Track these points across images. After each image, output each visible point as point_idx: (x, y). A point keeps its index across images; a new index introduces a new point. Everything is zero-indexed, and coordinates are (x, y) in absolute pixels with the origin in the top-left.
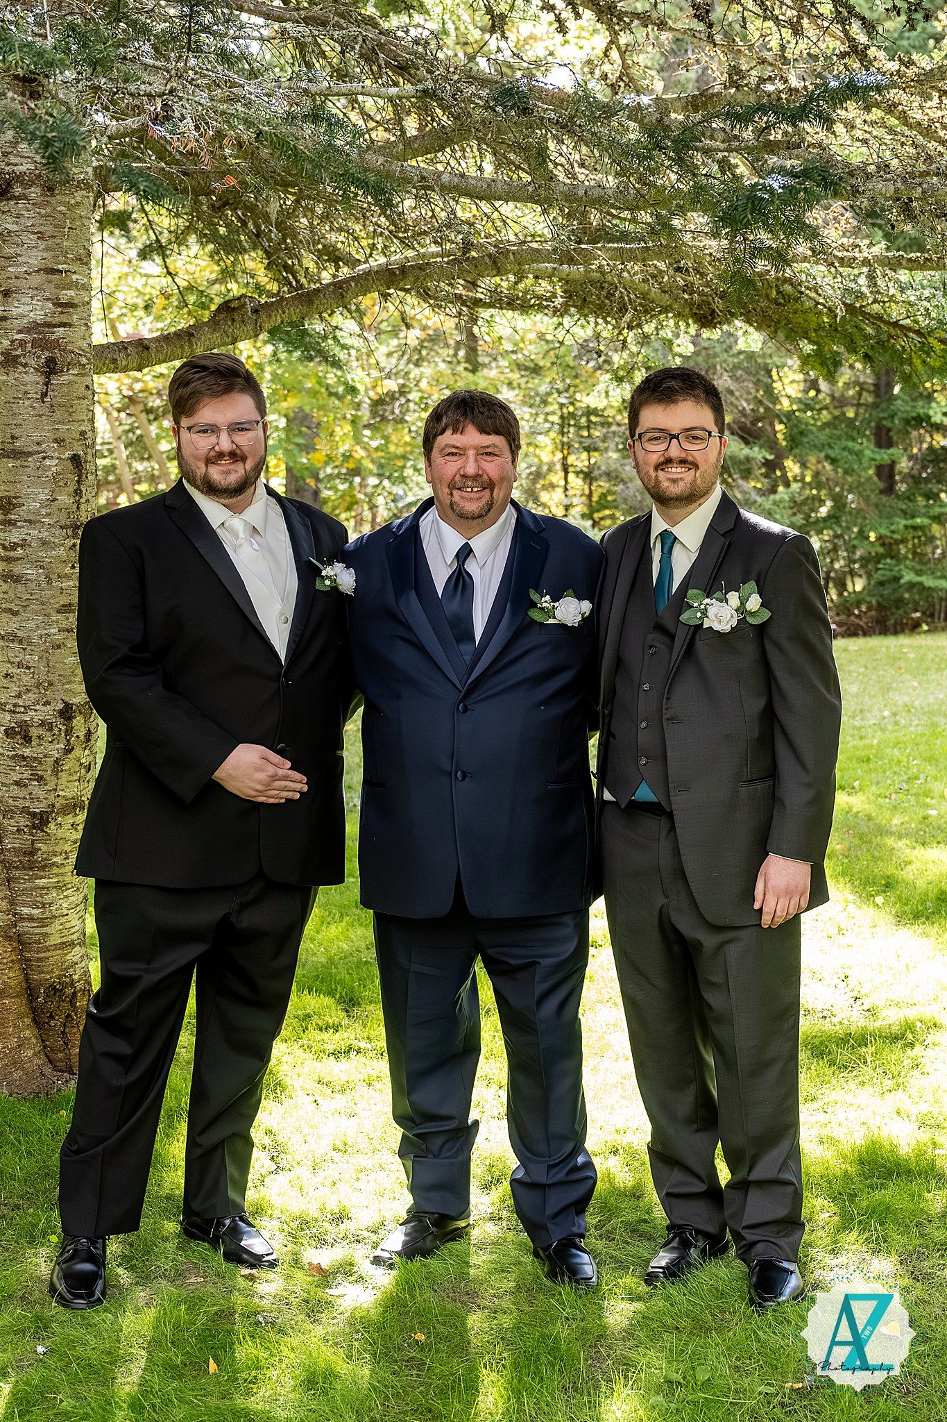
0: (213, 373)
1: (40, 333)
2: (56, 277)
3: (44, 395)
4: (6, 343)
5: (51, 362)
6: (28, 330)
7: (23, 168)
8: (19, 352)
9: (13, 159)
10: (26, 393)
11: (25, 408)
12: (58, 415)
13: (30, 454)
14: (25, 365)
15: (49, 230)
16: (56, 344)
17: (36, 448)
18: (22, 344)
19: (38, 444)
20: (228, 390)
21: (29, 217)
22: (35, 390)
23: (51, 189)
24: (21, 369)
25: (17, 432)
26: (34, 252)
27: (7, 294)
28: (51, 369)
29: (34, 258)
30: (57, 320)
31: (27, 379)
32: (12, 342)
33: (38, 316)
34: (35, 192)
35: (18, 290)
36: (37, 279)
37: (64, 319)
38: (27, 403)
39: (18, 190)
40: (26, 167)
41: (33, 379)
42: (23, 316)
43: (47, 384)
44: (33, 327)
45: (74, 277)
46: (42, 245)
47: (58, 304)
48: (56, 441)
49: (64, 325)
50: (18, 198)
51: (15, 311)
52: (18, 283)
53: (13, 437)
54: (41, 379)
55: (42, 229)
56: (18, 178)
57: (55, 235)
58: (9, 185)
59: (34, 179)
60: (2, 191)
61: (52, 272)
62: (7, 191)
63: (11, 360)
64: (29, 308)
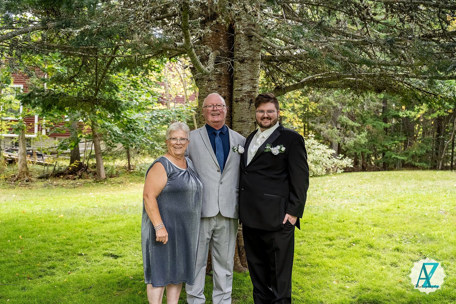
0: (265, 97)
1: (249, 94)
3: (249, 108)
4: (241, 96)
5: (251, 100)
6: (246, 93)
7: (247, 56)
8: (244, 98)
9: (245, 54)
10: (245, 107)
11: (245, 111)
12: (252, 112)
13: (246, 121)
14: (246, 101)
16: (252, 96)
17: (247, 120)
18: (245, 96)
19: (248, 119)
21: (248, 67)
22: (247, 107)
23: (253, 61)
24: (244, 102)
27: (242, 85)
28: (251, 102)
29: (248, 77)
30: (253, 91)
31: (246, 104)
32: (243, 95)
33: (249, 90)
34: (249, 62)
35: (245, 84)
36: (249, 81)
37: (254, 90)
38: (246, 110)
39: (246, 61)
41: (247, 104)
42: (246, 90)
43: (250, 105)
44: (248, 92)
45: (257, 81)
46: (250, 74)
47: (253, 87)
48: (251, 118)
49: (254, 92)
50: (245, 63)
51: (244, 89)
52: (245, 82)
53: (242, 117)
54: (249, 104)
55: (251, 70)
56: (246, 58)
57: (253, 71)
58: (244, 60)
59: (250, 59)
60: (242, 61)
61: (252, 80)
62: (243, 61)
63: (242, 100)
64: (247, 88)
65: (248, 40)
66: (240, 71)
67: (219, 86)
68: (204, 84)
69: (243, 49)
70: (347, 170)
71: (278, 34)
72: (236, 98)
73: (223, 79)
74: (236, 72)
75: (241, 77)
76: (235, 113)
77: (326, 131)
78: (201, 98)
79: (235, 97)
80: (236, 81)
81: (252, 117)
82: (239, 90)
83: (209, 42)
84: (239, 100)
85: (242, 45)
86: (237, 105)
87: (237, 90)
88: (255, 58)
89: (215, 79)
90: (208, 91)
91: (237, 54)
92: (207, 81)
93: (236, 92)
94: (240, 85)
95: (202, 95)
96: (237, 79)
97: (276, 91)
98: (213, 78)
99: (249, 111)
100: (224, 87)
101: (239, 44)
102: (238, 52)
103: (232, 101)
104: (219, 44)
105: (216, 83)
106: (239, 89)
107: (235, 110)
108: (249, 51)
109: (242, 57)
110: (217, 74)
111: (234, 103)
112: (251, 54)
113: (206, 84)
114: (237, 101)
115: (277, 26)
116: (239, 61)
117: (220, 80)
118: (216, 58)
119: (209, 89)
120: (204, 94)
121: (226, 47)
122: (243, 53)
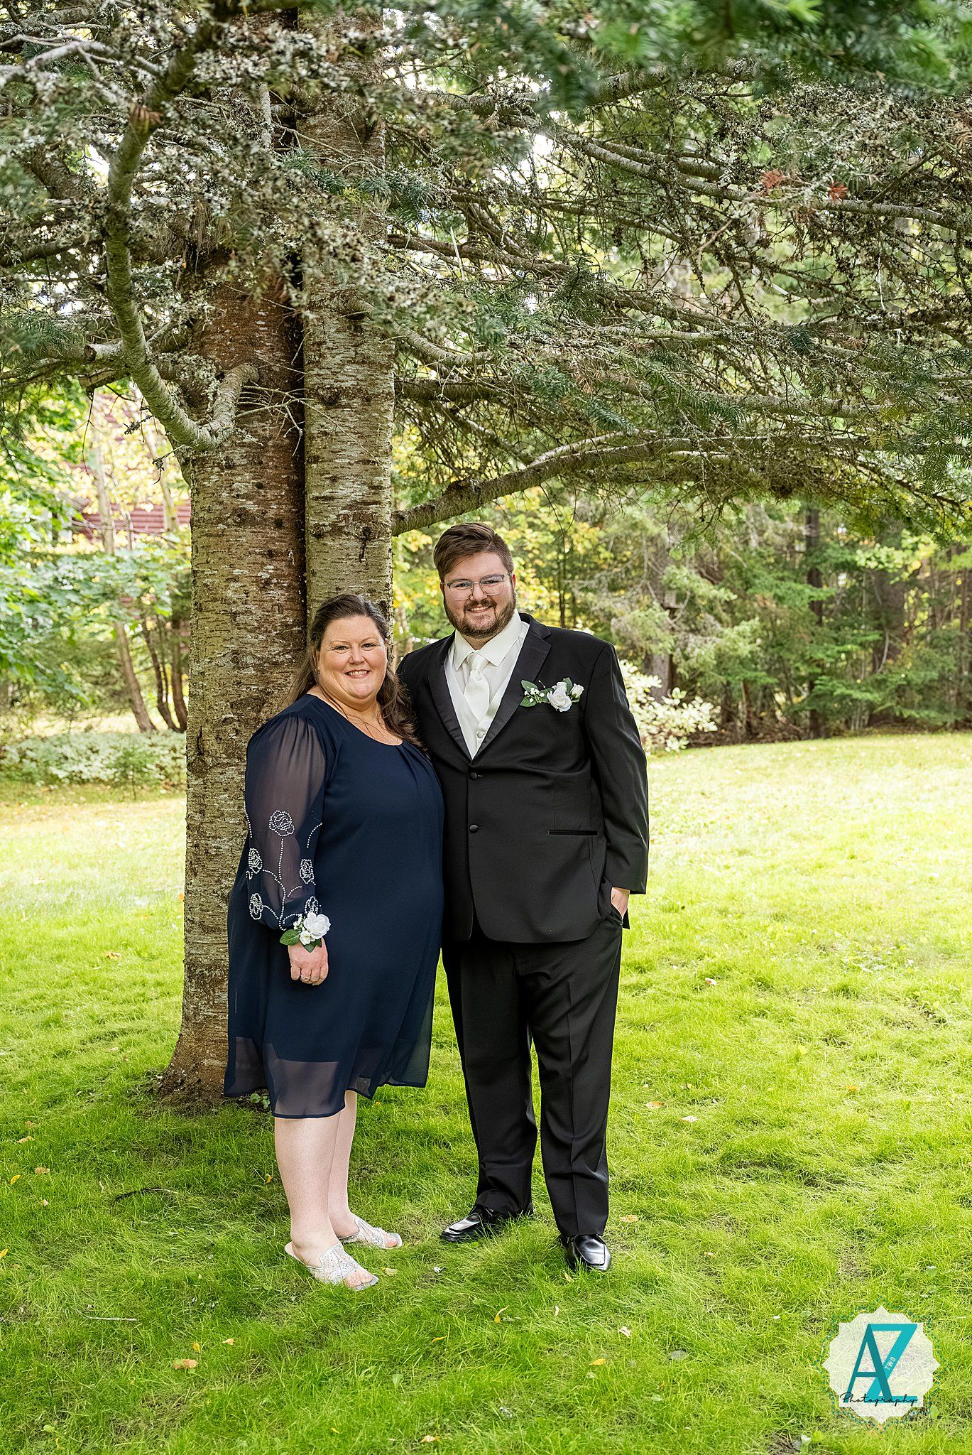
0: (466, 537)
1: (358, 509)
2: (369, 467)
3: (361, 556)
4: (333, 517)
5: (366, 531)
6: (350, 507)
7: (348, 384)
8: (343, 524)
9: (341, 377)
10: (348, 555)
11: (346, 567)
12: (371, 572)
14: (348, 534)
15: (366, 431)
16: (371, 518)
18: (346, 517)
20: (478, 549)
21: (352, 421)
22: (354, 554)
23: (368, 400)
24: (344, 536)
25: (340, 585)
26: (355, 448)
27: (334, 479)
28: (366, 536)
29: (355, 453)
30: (371, 500)
31: (349, 544)
32: (338, 515)
33: (358, 496)
34: (356, 402)
35: (343, 477)
36: (357, 469)
37: (375, 498)
38: (349, 562)
39: (344, 401)
40: (350, 383)
41: (353, 544)
42: (346, 497)
43: (363, 548)
44: (354, 505)
45: (383, 466)
46: (361, 442)
47: (372, 487)
48: (369, 591)
49: (376, 503)
50: (341, 406)
51: (340, 493)
52: (345, 471)
53: (337, 589)
54: (360, 545)
55: (361, 430)
56: (344, 392)
57: (370, 435)
58: (337, 396)
59: (356, 393)
60: (332, 402)
61: (367, 462)
62: (335, 401)
63: (337, 530)
64: (350, 491)
65: (349, 328)
66: (325, 434)
67: (260, 486)
68: (208, 479)
69: (332, 361)
70: (697, 740)
71: (429, 324)
72: (317, 526)
73: (271, 460)
74: (312, 438)
75: (332, 456)
76: (314, 574)
77: (628, 617)
78: (199, 527)
79: (312, 521)
80: (314, 466)
81: (372, 587)
82: (326, 498)
83: (219, 336)
84: (325, 529)
85: (330, 345)
86: (320, 549)
87: (317, 498)
88: (376, 391)
89: (244, 461)
90: (221, 503)
91: (313, 377)
92: (216, 469)
93: (314, 504)
94: (328, 482)
95: (201, 515)
96: (316, 459)
97: (450, 499)
98: (237, 457)
99: (363, 569)
100: (276, 488)
101: (320, 344)
102: (316, 371)
103: (303, 534)
104: (254, 343)
105: (247, 476)
106: (326, 493)
107: (315, 565)
108: (355, 366)
109: (332, 387)
110: (250, 445)
111: (311, 540)
112: (359, 377)
113: (214, 478)
114: (319, 536)
115: (426, 295)
116: (322, 400)
117: (261, 463)
118: (244, 389)
119: (225, 494)
120: (209, 511)
121: (279, 354)
122: (334, 373)
